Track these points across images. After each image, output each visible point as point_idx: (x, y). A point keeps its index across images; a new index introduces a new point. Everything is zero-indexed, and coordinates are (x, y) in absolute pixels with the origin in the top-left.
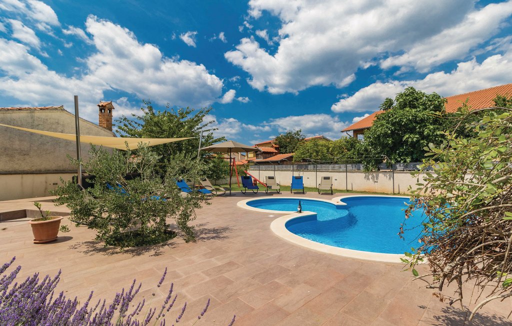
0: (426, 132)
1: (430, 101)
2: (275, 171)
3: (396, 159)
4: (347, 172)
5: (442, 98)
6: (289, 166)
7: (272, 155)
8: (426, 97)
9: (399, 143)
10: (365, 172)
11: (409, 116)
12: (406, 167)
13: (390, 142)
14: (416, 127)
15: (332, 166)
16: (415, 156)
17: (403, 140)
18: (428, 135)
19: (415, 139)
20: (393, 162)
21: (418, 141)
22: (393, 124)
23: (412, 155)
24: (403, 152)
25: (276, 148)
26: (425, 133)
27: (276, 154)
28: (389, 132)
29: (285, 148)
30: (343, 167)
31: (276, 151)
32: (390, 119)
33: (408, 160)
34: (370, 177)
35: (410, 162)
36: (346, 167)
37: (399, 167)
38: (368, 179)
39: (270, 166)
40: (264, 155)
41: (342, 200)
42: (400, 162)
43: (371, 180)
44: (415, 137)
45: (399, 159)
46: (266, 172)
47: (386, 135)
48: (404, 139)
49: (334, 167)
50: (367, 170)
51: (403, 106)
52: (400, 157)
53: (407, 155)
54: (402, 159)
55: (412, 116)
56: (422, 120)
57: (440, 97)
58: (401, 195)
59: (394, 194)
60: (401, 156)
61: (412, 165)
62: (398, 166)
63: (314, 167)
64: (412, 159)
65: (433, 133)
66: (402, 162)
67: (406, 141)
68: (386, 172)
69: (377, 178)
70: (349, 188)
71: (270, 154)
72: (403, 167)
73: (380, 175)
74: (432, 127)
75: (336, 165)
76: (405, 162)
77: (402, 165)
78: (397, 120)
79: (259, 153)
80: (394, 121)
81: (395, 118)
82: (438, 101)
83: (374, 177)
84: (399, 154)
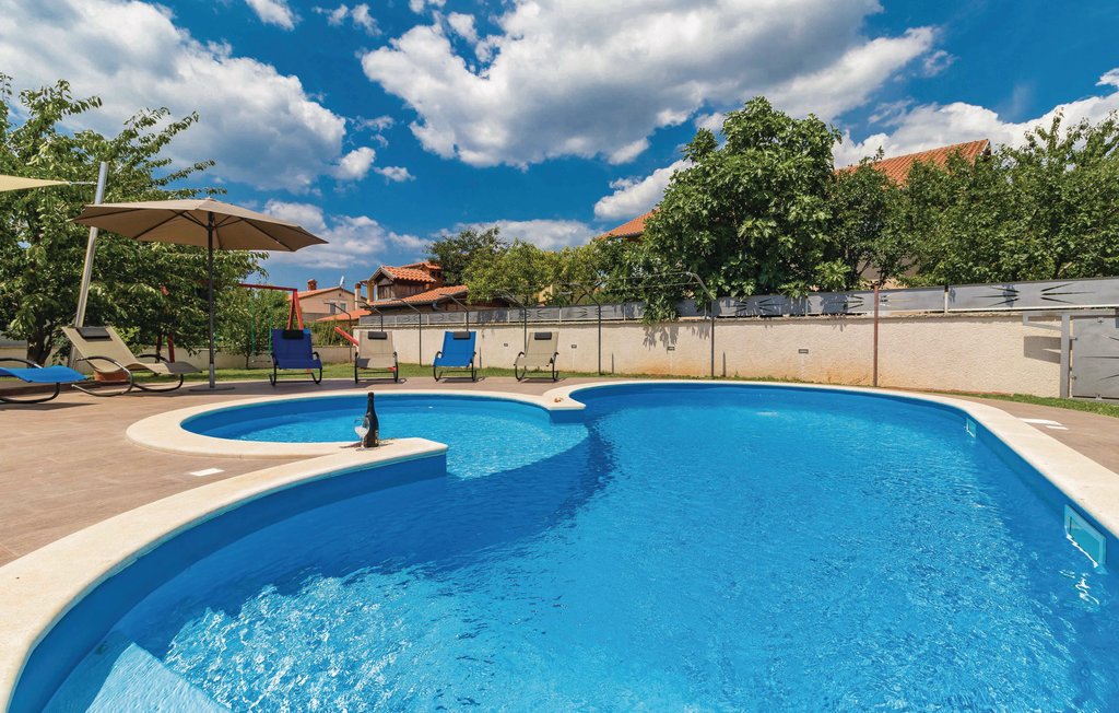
0: (794, 213)
1: (804, 136)
2: (420, 328)
3: (720, 287)
4: (600, 326)
5: (830, 131)
6: (458, 314)
7: (421, 288)
8: (794, 125)
9: (727, 245)
10: (645, 324)
11: (757, 168)
12: (742, 307)
13: (706, 241)
14: (769, 201)
15: (566, 310)
16: (764, 279)
17: (740, 235)
18: (799, 222)
19: (767, 232)
20: (712, 294)
21: (773, 238)
22: (715, 195)
23: (756, 277)
24: (737, 268)
25: (433, 273)
26: (792, 217)
27: (433, 286)
28: (705, 212)
29: (456, 273)
30: (592, 313)
31: (432, 280)
32: (709, 179)
33: (749, 289)
34: (657, 335)
35: (754, 293)
36: (600, 312)
37: (727, 308)
38: (653, 342)
39: (412, 316)
40: (400, 288)
41: (574, 396)
42: (728, 294)
43: (660, 344)
44: (767, 228)
45: (727, 288)
46: (401, 331)
47: (696, 223)
48: (742, 230)
49: (569, 315)
50: (651, 318)
51: (741, 143)
52: (728, 283)
53: (745, 277)
54: (733, 288)
55: (764, 169)
56: (784, 184)
57: (824, 126)
58: (729, 378)
59: (714, 378)
60: (732, 279)
61: (756, 301)
62: (722, 304)
63: (521, 314)
64: (758, 285)
65: (810, 215)
66: (734, 294)
67: (746, 240)
68: (693, 322)
69: (674, 339)
70: (606, 367)
71: (418, 285)
72: (735, 309)
73: (682, 330)
74: (807, 199)
75: (576, 309)
76: (741, 293)
77: (732, 302)
78: (727, 180)
79: (385, 282)
80: (720, 183)
81: (722, 177)
82: (822, 138)
83: (666, 338)
84: (726, 276)
